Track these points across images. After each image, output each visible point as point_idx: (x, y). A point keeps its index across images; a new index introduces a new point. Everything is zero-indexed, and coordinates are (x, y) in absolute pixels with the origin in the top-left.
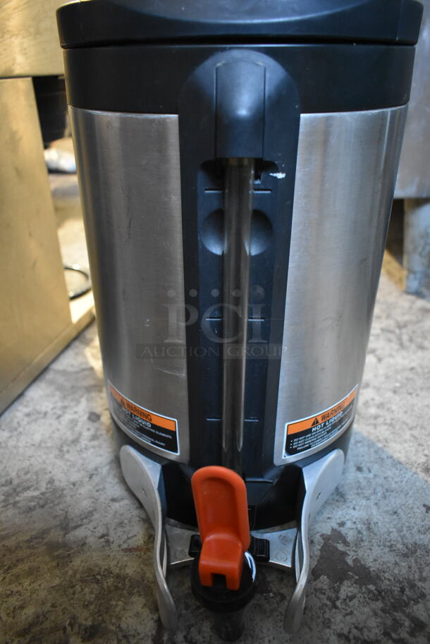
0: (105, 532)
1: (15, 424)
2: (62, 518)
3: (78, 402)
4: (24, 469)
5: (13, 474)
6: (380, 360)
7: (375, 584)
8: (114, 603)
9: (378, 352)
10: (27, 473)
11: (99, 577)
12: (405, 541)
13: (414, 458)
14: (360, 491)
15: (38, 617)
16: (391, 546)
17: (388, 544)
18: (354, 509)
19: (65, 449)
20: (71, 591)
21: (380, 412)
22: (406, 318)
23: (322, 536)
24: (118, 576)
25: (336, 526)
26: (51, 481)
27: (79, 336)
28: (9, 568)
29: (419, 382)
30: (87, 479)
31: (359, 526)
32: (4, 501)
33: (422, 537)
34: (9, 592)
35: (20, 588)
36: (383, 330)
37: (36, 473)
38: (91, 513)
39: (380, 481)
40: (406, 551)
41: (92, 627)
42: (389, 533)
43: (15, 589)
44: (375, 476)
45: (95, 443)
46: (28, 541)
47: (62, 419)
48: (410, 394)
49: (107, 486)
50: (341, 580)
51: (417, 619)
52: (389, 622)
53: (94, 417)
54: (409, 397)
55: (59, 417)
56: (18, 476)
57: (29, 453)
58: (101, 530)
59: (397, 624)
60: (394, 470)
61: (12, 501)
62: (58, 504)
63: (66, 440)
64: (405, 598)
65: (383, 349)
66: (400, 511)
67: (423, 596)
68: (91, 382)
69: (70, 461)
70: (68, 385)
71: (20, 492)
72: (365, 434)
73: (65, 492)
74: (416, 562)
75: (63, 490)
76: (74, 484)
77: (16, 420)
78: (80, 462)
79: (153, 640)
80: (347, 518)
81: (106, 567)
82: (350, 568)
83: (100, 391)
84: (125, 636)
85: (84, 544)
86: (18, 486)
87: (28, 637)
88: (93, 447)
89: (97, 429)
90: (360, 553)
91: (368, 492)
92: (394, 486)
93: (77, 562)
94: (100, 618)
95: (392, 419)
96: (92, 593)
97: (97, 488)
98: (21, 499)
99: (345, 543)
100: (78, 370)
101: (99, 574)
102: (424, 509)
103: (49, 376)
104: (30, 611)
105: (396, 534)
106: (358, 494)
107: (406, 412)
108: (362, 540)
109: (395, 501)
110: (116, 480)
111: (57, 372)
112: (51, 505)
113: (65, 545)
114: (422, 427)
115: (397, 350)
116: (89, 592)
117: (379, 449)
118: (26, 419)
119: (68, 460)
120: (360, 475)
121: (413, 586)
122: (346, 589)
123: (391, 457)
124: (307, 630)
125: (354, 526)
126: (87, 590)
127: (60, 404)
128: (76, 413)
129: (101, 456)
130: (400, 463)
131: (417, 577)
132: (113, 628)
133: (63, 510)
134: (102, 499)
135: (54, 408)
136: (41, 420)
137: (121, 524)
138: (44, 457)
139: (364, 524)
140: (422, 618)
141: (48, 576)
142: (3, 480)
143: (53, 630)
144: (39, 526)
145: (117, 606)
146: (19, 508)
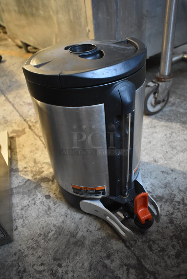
0: (87, 229)
1: (20, 215)
2: (70, 234)
3: (36, 195)
4: (41, 228)
5: (39, 232)
7: (164, 199)
8: (107, 245)
10: (43, 228)
11: (97, 242)
12: (163, 184)
13: (150, 160)
14: (144, 176)
15: (90, 263)
16: (161, 187)
17: (160, 187)
18: (146, 182)
19: (48, 213)
20: (93, 251)
24: (102, 238)
26: (54, 226)
28: (68, 258)
30: (66, 218)
32: (45, 241)
33: (166, 180)
34: (75, 264)
37: (46, 226)
38: (77, 227)
39: (147, 171)
40: (165, 186)
41: (107, 255)
42: (158, 184)
43: (76, 262)
44: (145, 170)
45: (57, 205)
46: (66, 247)
47: (36, 204)
49: (74, 216)
51: (177, 201)
52: (173, 206)
53: (48, 197)
55: (35, 204)
56: (41, 231)
57: (37, 222)
58: (85, 230)
60: (148, 166)
61: (47, 240)
62: (64, 231)
63: (46, 210)
64: (172, 198)
66: (157, 177)
67: (175, 195)
68: (34, 185)
69: (54, 216)
70: (25, 190)
71: (47, 235)
73: (62, 226)
74: (169, 188)
75: (61, 226)
76: (63, 222)
77: (19, 214)
78: (58, 214)
80: (146, 185)
81: (96, 238)
84: (118, 251)
85: (84, 237)
86: (44, 234)
87: (93, 270)
88: (58, 207)
89: (53, 200)
90: (156, 193)
91: (146, 176)
92: (151, 170)
93: (87, 242)
94: (107, 251)
96: (99, 247)
97: (72, 218)
98: (50, 237)
99: (151, 192)
100: (24, 183)
101: (96, 241)
102: (162, 173)
103: (15, 191)
104: (86, 264)
105: (160, 183)
106: (144, 178)
108: (154, 190)
109: (154, 174)
110: (76, 213)
111: (16, 188)
112: (62, 232)
113: (78, 241)
114: (147, 149)
116: (98, 247)
118: (23, 211)
121: (172, 194)
123: (145, 162)
125: (149, 187)
126: (97, 248)
127: (30, 199)
128: (39, 199)
129: (63, 208)
130: (148, 163)
131: (171, 191)
132: (113, 251)
133: (68, 231)
134: (77, 221)
135: (29, 202)
136: (29, 209)
137: (89, 224)
138: (44, 220)
139: (151, 185)
140: (178, 200)
141: (82, 252)
142: (37, 235)
143: (98, 263)
144: (65, 241)
145: (109, 245)
146: (52, 240)
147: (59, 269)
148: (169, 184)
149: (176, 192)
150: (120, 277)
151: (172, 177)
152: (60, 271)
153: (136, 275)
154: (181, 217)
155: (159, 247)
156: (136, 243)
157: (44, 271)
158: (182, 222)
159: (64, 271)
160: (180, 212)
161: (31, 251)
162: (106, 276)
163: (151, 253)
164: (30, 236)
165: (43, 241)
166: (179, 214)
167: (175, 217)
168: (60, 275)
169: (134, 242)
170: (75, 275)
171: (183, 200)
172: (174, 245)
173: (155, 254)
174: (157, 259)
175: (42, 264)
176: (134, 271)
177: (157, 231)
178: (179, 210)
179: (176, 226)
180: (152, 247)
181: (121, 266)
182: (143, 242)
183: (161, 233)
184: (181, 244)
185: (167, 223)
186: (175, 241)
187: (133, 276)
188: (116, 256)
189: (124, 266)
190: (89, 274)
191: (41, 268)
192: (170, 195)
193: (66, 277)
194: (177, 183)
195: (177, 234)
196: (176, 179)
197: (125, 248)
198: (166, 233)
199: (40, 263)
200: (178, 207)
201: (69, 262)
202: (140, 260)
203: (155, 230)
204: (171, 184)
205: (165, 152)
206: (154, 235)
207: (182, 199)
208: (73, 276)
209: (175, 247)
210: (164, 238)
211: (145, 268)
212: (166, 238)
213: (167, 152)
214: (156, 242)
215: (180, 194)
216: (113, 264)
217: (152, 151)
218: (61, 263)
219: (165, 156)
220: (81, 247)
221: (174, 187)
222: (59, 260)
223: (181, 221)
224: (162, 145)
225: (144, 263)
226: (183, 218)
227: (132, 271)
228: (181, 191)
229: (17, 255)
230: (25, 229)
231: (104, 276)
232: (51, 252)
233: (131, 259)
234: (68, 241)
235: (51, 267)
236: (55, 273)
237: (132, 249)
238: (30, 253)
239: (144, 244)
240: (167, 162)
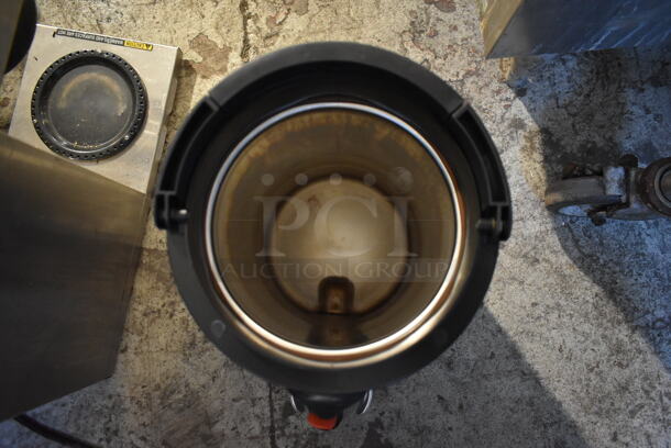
0: (235, 426)
1: (139, 326)
2: (204, 416)
4: (164, 374)
5: (158, 380)
10: (167, 378)
12: (419, 424)
16: (409, 429)
17: (408, 427)
18: (392, 401)
19: (187, 352)
25: (378, 416)
26: (187, 385)
30: (212, 382)
31: (393, 415)
32: (161, 403)
33: (430, 421)
37: (174, 377)
38: (222, 411)
40: (417, 431)
42: (410, 419)
46: (188, 434)
56: (162, 381)
57: (162, 358)
58: (232, 424)
62: (198, 405)
63: (185, 343)
70: (165, 271)
71: (169, 396)
73: (199, 394)
74: (421, 439)
75: (198, 392)
76: (204, 386)
77: (138, 321)
78: (202, 365)
80: (387, 408)
85: (223, 435)
86: (166, 389)
88: (208, 349)
90: (390, 435)
97: (221, 390)
98: (172, 401)
102: (437, 399)
103: (145, 259)
105: (414, 420)
108: (393, 425)
109: (420, 394)
111: (149, 252)
112: (194, 405)
113: (212, 436)
118: (146, 320)
119: (192, 365)
125: (389, 415)
127: (167, 300)
129: (216, 359)
133: (203, 410)
134: (226, 400)
135: (163, 306)
136: (158, 321)
137: (243, 419)
138: (174, 361)
139: (396, 413)
142: (153, 385)
144: (192, 423)
146: (173, 409)
148: (430, 432)
151: (448, 422)
161: (134, 408)
164: (141, 379)
165: (159, 401)
175: (143, 439)
191: (140, 444)
194: (445, 439)
199: (141, 435)
204: (432, 434)
205: (489, 355)
213: (492, 356)
229: (113, 399)
230: (138, 362)
232: (163, 428)
234: (197, 427)
240: (470, 380)
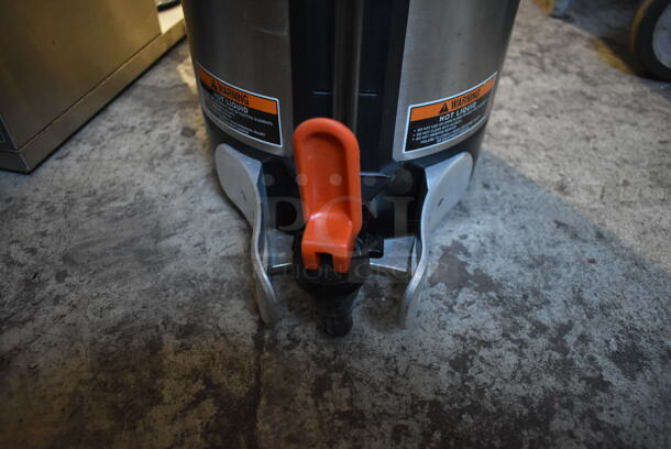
0: (201, 240)
1: (98, 138)
2: (153, 227)
3: (171, 118)
4: (109, 181)
5: (97, 186)
6: (517, 82)
7: (496, 291)
8: (210, 304)
9: (515, 76)
10: (114, 184)
11: (194, 282)
12: (532, 253)
13: (548, 177)
14: (486, 207)
15: (128, 317)
16: (516, 258)
17: (513, 256)
18: (478, 223)
19: (155, 162)
20: (164, 294)
21: (514, 133)
22: (550, 42)
23: (442, 247)
24: (215, 281)
25: (457, 239)
26: (140, 193)
27: (170, 53)
28: (95, 273)
29: (560, 106)
30: (181, 192)
31: (482, 239)
32: (87, 211)
33: (551, 250)
34: (95, 294)
35: (107, 290)
36: (522, 53)
37: (123, 185)
38: (185, 223)
39: (509, 198)
40: (531, 262)
41: (187, 326)
42: (515, 246)
43: (102, 292)
44: (504, 193)
45: (190, 157)
46: (115, 248)
47: (152, 133)
48: (549, 116)
49: (203, 198)
50: (460, 287)
51: (539, 323)
52: (509, 325)
53: (188, 132)
54: (547, 119)
55: (147, 132)
56: (102, 187)
57: (114, 166)
58: (197, 239)
59: (516, 327)
60: (525, 188)
61: (96, 210)
62: (149, 214)
63: (156, 155)
64: (528, 304)
65: (521, 72)
66: (528, 226)
67: (547, 302)
68: (185, 99)
69: (161, 174)
70: (158, 100)
71: (105, 203)
72: (495, 153)
73: (155, 203)
74: (543, 272)
75: (154, 201)
76: (166, 196)
77: (99, 135)
78: (173, 175)
79: (253, 338)
80: (470, 231)
81: (203, 273)
82: (470, 277)
83: (196, 107)
84: (223, 335)
85: (178, 252)
86: (103, 196)
87: (118, 334)
88: (188, 161)
89: (192, 145)
90: (482, 264)
91: (494, 208)
92: (523, 202)
93: (170, 268)
94: (196, 318)
95: (526, 140)
96: (187, 295)
97: (192, 200)
98: (107, 209)
99: (467, 254)
100: (170, 86)
101: (194, 278)
102: (555, 225)
103: (137, 91)
104: (119, 312)
105: (522, 247)
106: (484, 210)
107: (543, 134)
108: (485, 252)
109: (524, 217)
110: (213, 193)
111: (144, 87)
112: (141, 215)
113: (156, 252)
114: (560, 148)
115: (538, 73)
116: (184, 295)
117: (510, 168)
118: (111, 133)
119: (158, 173)
120: (486, 192)
121: (536, 293)
122: (465, 295)
123: (523, 176)
124: (420, 330)
125: (477, 239)
126: (181, 293)
127: (149, 119)
128: (167, 128)
129: (196, 169)
130: (532, 182)
131: (542, 285)
132: (211, 327)
133: (154, 220)
134: (198, 210)
135: (142, 123)
136: (127, 135)
137: (219, 233)
138: (132, 170)
139: (488, 237)
140: (544, 322)
141: (138, 280)
142: (86, 191)
143: (144, 328)
144: (128, 234)
145: (214, 307)
146: (104, 218)
147: (53, 281)
148: (556, 263)
149: (558, 296)
150: (161, 398)
151: (583, 252)
152: (49, 288)
153: (208, 423)
154: (510, 371)
155: (350, 401)
156: (289, 348)
157: (22, 265)
158: (497, 386)
159: (55, 293)
160: (522, 355)
161: (41, 213)
162: (133, 371)
163: (310, 400)
164: (70, 185)
165: (86, 208)
166: (512, 359)
167: (486, 358)
168: (39, 296)
169: (288, 342)
170: (68, 319)
171: (565, 329)
172: (406, 428)
173: (320, 412)
174: (311, 430)
175: (33, 251)
176: (215, 412)
177: (388, 360)
178: (520, 347)
179: (467, 383)
180: (330, 388)
181: (195, 374)
182: (314, 358)
183: (396, 371)
184: (432, 445)
185: (442, 359)
186: (418, 421)
187: (199, 422)
188: (204, 343)
189: (200, 381)
190: (101, 337)
191: (21, 257)
192: (529, 291)
193: (47, 308)
194: (587, 275)
195: (447, 407)
196: (592, 261)
197: (249, 341)
198: (412, 381)
199: (30, 246)
200: (524, 335)
201: (86, 282)
202: (259, 397)
203: (386, 352)
204: (561, 266)
205: (621, 182)
206: (366, 362)
207: (562, 325)
208: (62, 316)
209: (403, 437)
210: (389, 390)
211: (253, 427)
212: (396, 394)
213: (626, 183)
214: (356, 384)
215: (567, 307)
216: (180, 356)
217: (576, 162)
218: (69, 273)
219: (609, 190)
220: (145, 269)
221: (561, 281)
222: (73, 263)
223: (498, 380)
224: (625, 161)
225: (260, 412)
226: (513, 377)
227: (209, 408)
228: (580, 301)
229: (11, 203)
230: (77, 168)
231: (127, 367)
232: (74, 239)
233: (236, 376)
234: (133, 240)
235: (40, 268)
236: (36, 285)
237: (267, 354)
238: (37, 215)
239: (313, 364)
240: (602, 206)
